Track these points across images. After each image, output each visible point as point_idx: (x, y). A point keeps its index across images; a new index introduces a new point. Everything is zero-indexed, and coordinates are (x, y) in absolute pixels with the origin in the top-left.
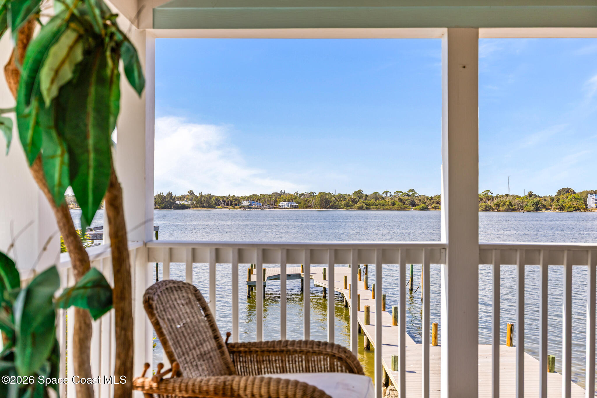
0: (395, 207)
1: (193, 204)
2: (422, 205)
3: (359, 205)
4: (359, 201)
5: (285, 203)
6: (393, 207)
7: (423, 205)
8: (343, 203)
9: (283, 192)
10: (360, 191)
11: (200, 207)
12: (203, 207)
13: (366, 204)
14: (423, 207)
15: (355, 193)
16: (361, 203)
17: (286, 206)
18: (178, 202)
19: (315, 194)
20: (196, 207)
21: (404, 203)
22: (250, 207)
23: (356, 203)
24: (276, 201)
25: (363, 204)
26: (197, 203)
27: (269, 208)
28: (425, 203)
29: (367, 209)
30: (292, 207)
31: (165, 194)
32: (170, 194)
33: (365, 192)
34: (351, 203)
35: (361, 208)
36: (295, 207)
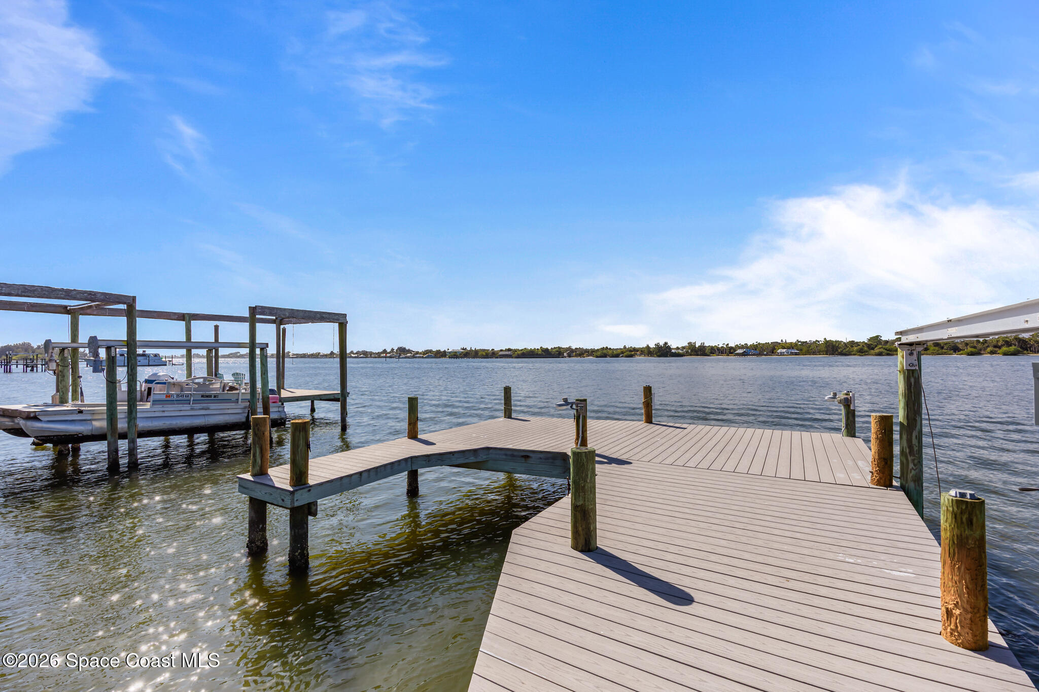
0: (928, 352)
1: (687, 352)
2: (970, 349)
3: (877, 350)
4: (876, 346)
5: (784, 350)
6: (925, 352)
7: (973, 350)
8: (855, 348)
9: (784, 341)
10: (877, 336)
11: (694, 355)
12: (698, 355)
13: (886, 350)
14: (971, 352)
15: (871, 339)
16: (880, 348)
17: (786, 353)
18: (673, 351)
19: (820, 342)
20: (691, 355)
21: (942, 348)
22: (744, 354)
23: (873, 349)
24: (774, 349)
25: (882, 350)
26: (692, 351)
27: (765, 355)
28: (975, 347)
29: (888, 355)
30: (792, 354)
31: (662, 344)
32: (666, 343)
33: (884, 338)
34: (866, 348)
35: (880, 354)
36: (796, 354)
